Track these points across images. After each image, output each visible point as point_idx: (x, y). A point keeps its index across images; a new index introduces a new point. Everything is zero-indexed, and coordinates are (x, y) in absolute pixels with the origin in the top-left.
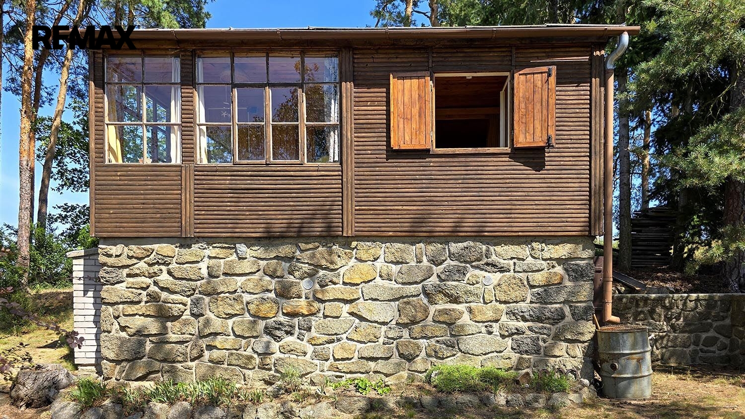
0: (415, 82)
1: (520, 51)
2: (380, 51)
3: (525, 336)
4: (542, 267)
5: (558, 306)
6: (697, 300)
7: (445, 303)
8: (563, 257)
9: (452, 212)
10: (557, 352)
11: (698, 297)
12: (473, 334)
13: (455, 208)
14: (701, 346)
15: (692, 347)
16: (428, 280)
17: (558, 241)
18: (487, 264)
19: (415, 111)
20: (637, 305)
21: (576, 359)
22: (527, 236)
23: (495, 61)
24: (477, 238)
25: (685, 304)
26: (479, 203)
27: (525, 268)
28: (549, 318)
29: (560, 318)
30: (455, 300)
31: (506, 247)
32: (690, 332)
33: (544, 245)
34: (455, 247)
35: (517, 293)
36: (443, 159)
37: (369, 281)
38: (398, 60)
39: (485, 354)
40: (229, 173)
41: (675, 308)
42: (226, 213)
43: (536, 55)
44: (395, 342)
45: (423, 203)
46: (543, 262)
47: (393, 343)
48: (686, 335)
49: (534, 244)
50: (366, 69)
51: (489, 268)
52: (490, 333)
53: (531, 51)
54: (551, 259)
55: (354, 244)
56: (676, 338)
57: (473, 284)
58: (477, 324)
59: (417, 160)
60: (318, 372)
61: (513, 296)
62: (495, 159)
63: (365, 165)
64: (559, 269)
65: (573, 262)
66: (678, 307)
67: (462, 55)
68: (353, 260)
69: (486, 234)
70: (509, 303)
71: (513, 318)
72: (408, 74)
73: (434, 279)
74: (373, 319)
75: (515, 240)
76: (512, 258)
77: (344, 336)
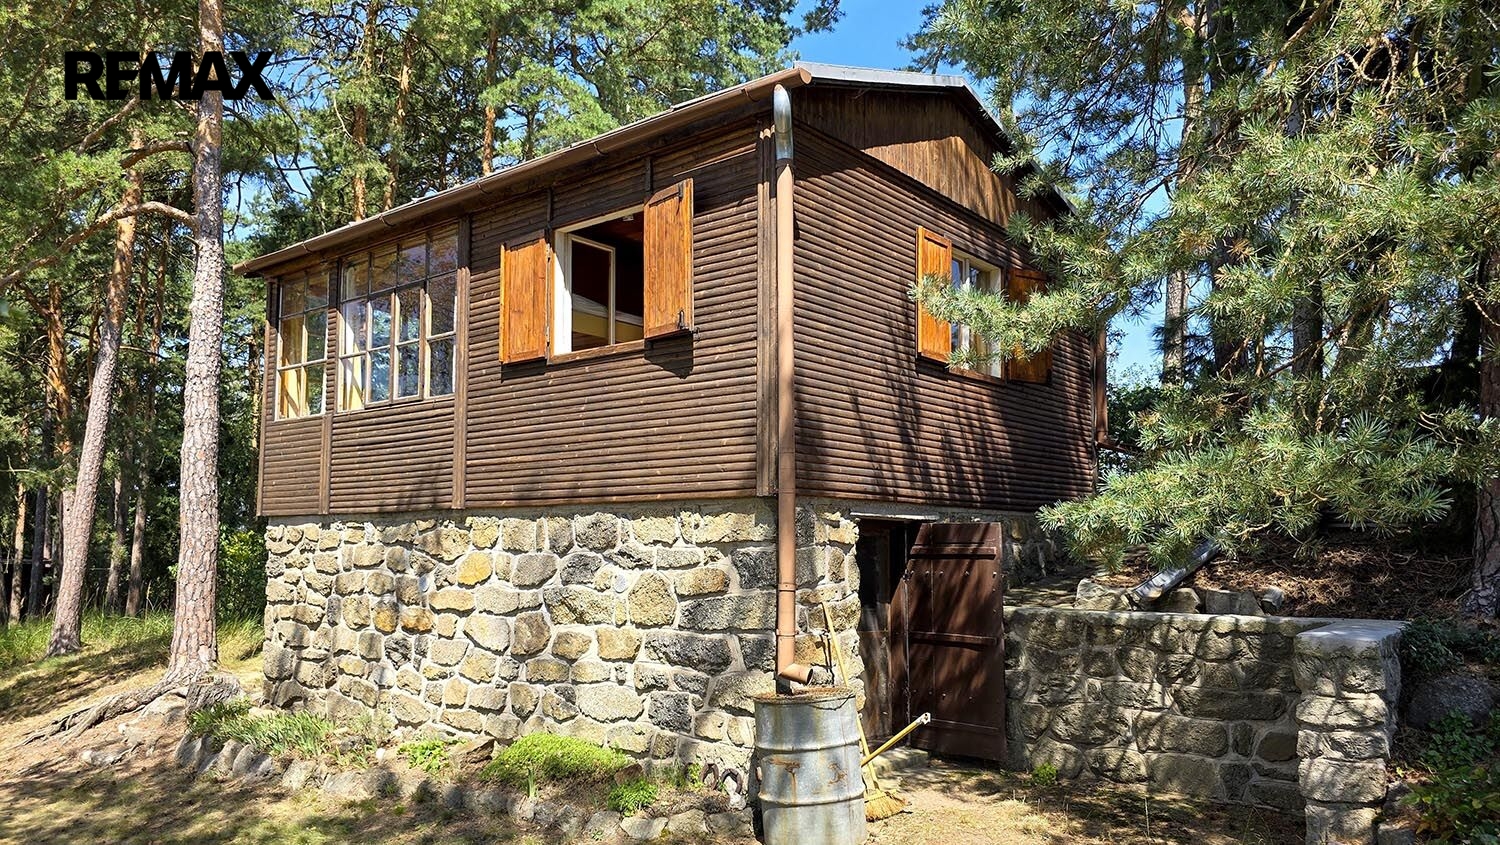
0: (529, 249)
1: (660, 161)
2: (498, 211)
3: (668, 693)
4: (695, 560)
5: (717, 636)
6: (1236, 632)
7: (571, 622)
8: (726, 540)
9: (572, 461)
10: (709, 730)
11: (1236, 624)
12: (597, 682)
13: (577, 454)
14: (1255, 758)
15: (1232, 757)
16: (550, 581)
17: (718, 508)
18: (622, 554)
19: (528, 297)
20: (1091, 638)
21: (743, 749)
22: (673, 500)
23: (627, 189)
24: (608, 507)
25: (1202, 644)
26: (605, 443)
27: (671, 560)
28: (704, 661)
29: (720, 661)
30: (581, 619)
31: (648, 521)
32: (1221, 715)
33: (697, 516)
34: (581, 523)
35: (658, 608)
36: (564, 372)
37: (486, 581)
38: (517, 219)
39: (613, 721)
40: (358, 422)
41: (1181, 650)
42: (355, 478)
43: (679, 162)
44: (509, 685)
45: (539, 450)
46: (698, 549)
47: (506, 687)
48: (1211, 722)
49: (684, 515)
50: (484, 243)
51: (624, 561)
52: (621, 682)
53: (673, 156)
54: (706, 543)
55: (469, 520)
56: (1184, 728)
57: (602, 590)
58: (604, 663)
59: (534, 378)
60: (430, 722)
61: (652, 614)
62: (627, 363)
63: (480, 393)
64: (724, 563)
65: (743, 550)
66: (1185, 648)
67: (587, 190)
68: (471, 547)
69: (614, 498)
70: (649, 627)
71: (654, 655)
72: (521, 240)
73: (556, 581)
74: (486, 644)
75: (660, 508)
76: (655, 542)
77: (456, 669)
